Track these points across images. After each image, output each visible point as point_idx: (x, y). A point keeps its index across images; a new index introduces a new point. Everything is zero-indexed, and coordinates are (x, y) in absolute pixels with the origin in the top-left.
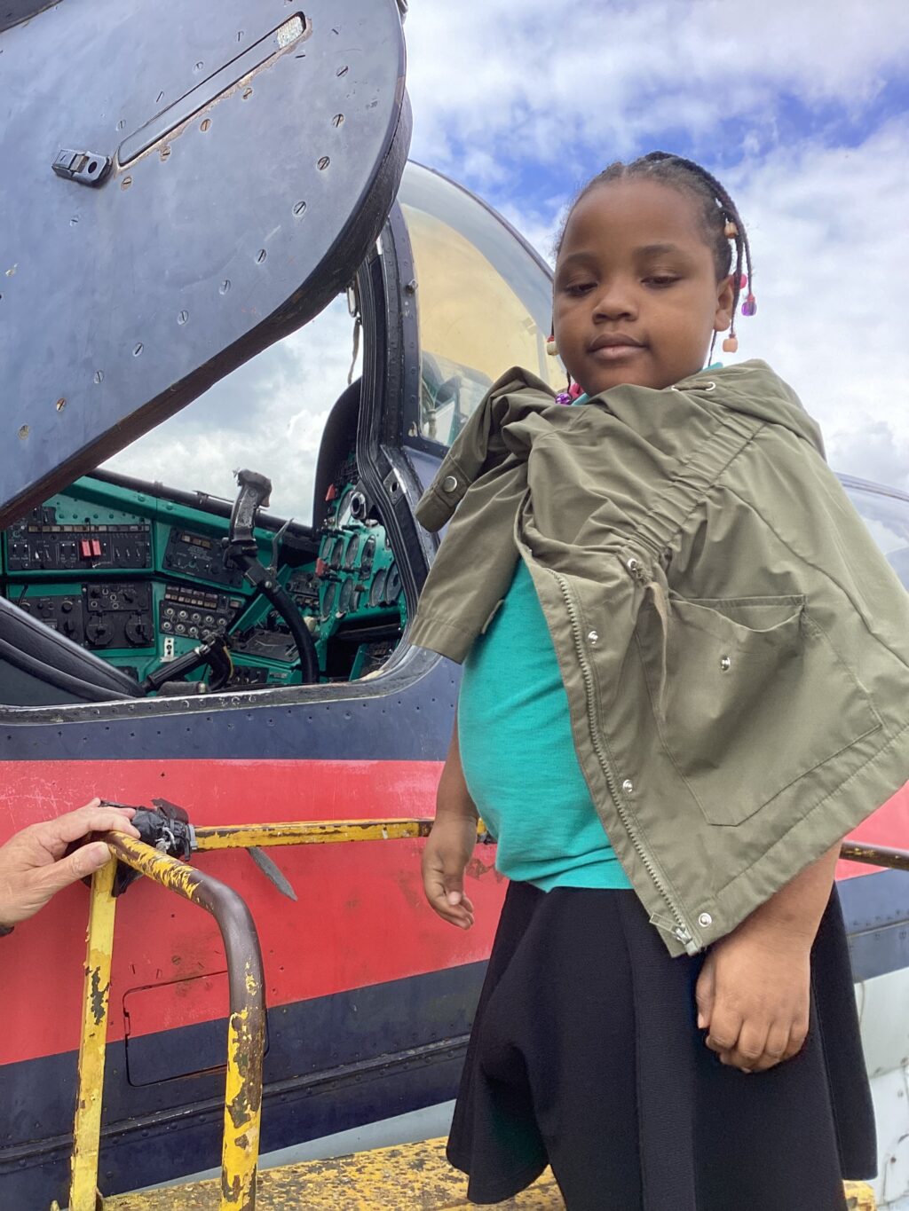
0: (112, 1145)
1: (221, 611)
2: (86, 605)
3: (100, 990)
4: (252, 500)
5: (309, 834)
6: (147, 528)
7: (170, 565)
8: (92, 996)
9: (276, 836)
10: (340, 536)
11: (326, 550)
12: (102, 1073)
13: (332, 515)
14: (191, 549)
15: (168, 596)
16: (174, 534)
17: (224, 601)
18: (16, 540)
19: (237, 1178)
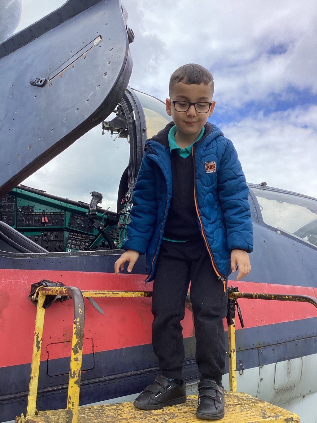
0: (42, 396)
1: (87, 241)
2: (43, 238)
3: (39, 340)
4: (96, 201)
5: (108, 294)
6: (63, 213)
7: (70, 225)
8: (36, 342)
9: (97, 294)
10: (126, 215)
11: (121, 220)
12: (39, 368)
13: (123, 208)
14: (77, 220)
15: (69, 236)
16: (72, 215)
17: (88, 237)
18: (21, 217)
19: (74, 371)
